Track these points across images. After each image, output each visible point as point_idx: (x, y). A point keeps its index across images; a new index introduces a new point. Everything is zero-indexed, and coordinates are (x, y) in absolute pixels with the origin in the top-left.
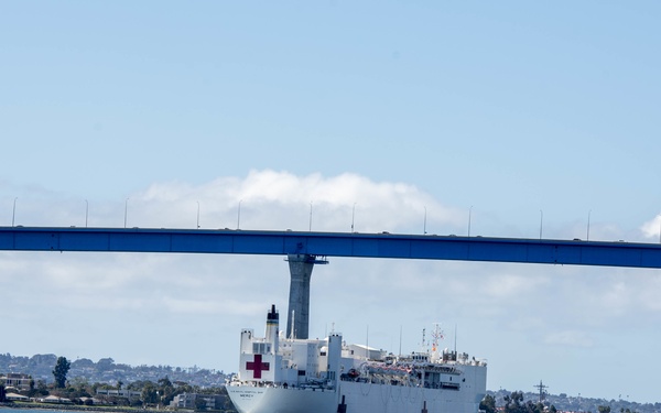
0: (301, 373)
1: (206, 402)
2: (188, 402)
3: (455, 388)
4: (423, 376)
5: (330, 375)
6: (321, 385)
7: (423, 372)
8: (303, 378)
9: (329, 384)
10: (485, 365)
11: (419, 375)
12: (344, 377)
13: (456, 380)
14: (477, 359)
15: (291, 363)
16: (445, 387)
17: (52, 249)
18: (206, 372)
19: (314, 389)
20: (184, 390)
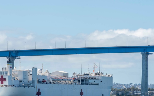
0: (21, 81)
1: (119, 93)
2: (114, 93)
3: (98, 84)
4: (80, 81)
5: (33, 82)
6: (28, 86)
7: (80, 79)
8: (21, 83)
9: (32, 85)
10: (112, 76)
11: (79, 81)
12: (39, 82)
13: (97, 82)
14: (108, 74)
15: (16, 78)
16: (92, 84)
17: (76, 54)
18: (118, 84)
19: (24, 87)
20: (113, 90)
